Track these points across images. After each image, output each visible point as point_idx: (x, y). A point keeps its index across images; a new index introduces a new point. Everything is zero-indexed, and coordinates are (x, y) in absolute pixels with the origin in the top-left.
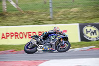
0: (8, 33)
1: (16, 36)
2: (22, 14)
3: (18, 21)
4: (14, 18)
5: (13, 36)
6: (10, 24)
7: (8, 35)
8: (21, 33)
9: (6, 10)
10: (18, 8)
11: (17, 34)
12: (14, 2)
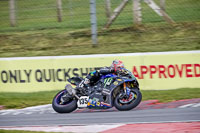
0: (145, 67)
1: (161, 72)
2: (173, 29)
3: (164, 42)
4: (158, 36)
5: (154, 72)
6: (148, 48)
7: (144, 70)
8: (171, 66)
9: (140, 19)
10: (164, 17)
11: (162, 69)
12: (158, 4)
